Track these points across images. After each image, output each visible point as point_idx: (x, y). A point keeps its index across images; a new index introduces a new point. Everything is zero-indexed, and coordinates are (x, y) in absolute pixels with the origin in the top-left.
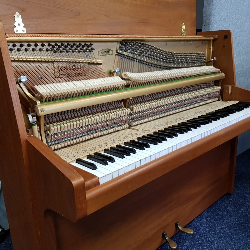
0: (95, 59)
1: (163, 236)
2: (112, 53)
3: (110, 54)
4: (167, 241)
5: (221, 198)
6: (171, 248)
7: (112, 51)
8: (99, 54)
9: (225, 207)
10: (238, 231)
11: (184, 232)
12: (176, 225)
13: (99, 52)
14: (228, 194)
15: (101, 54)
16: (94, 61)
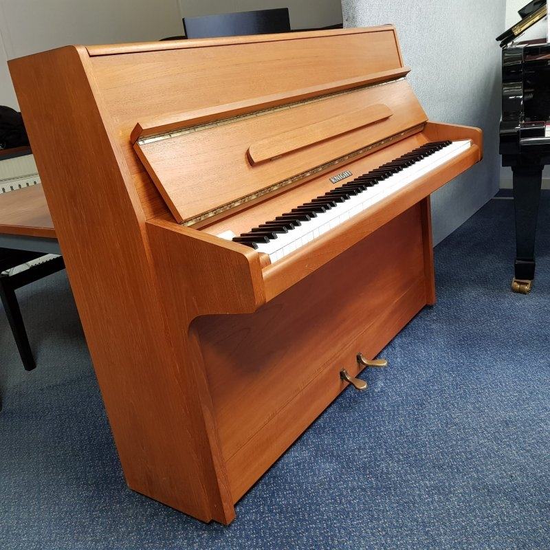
1: (342, 375)
4: (351, 384)
5: (417, 315)
6: (359, 389)
9: (426, 325)
10: (455, 353)
11: (373, 366)
12: (359, 358)
14: (428, 307)
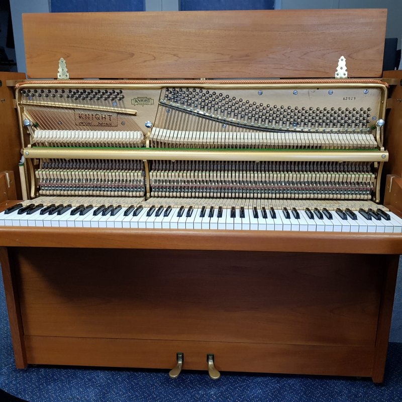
0: (125, 108)
2: (152, 103)
3: (150, 103)
7: (152, 101)
8: (133, 103)
13: (133, 101)
15: (135, 104)
16: (123, 110)
